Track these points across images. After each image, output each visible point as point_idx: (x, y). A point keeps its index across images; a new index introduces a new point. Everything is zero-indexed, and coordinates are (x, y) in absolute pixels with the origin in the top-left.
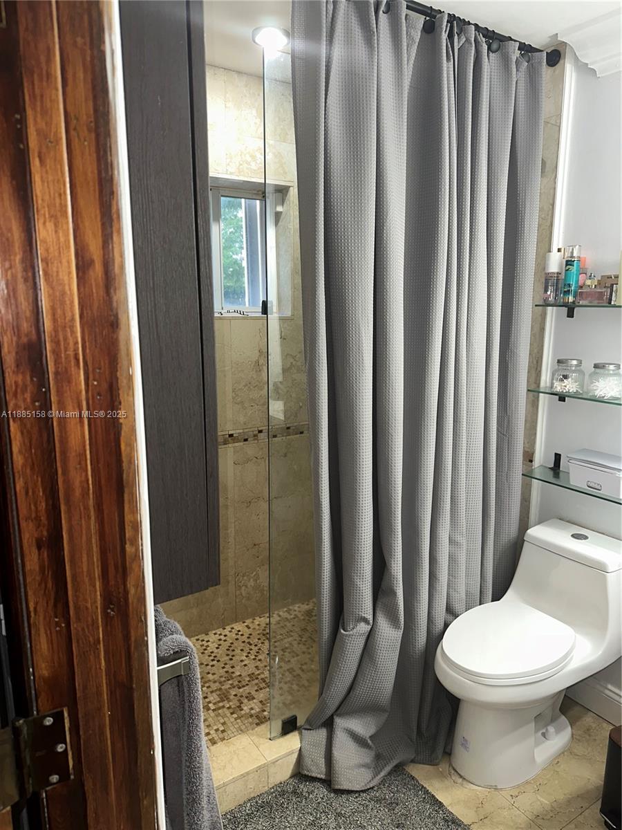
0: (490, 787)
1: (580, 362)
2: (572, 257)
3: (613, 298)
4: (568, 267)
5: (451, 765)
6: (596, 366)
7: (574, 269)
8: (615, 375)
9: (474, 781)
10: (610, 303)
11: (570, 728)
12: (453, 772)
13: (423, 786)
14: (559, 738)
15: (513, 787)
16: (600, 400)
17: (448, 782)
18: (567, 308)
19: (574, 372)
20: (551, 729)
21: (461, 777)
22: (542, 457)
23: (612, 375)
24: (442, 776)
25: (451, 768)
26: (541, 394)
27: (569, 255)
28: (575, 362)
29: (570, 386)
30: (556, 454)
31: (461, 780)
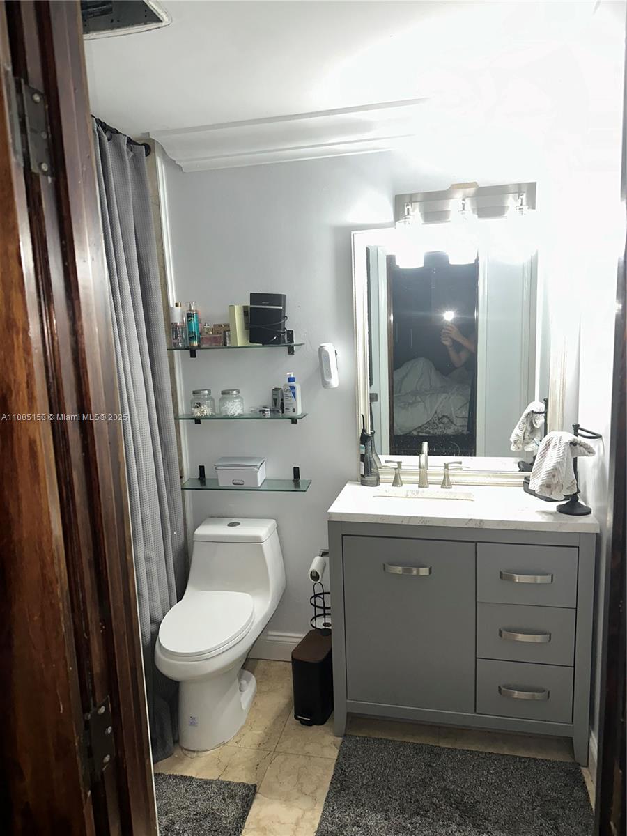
0: (218, 746)
1: (209, 391)
2: (191, 310)
3: (228, 342)
4: (189, 319)
5: (182, 748)
6: (223, 393)
7: (194, 320)
8: (237, 398)
9: (204, 748)
10: (226, 345)
11: (253, 677)
12: (186, 752)
13: (170, 775)
14: (250, 687)
15: (235, 736)
16: (232, 418)
17: (186, 762)
18: (189, 351)
19: (207, 399)
20: (244, 682)
21: (194, 751)
22: (189, 471)
23: (236, 398)
24: (180, 760)
25: (184, 750)
26: (181, 421)
27: (188, 309)
28: (206, 392)
29: (206, 410)
30: (200, 467)
31: (195, 754)
